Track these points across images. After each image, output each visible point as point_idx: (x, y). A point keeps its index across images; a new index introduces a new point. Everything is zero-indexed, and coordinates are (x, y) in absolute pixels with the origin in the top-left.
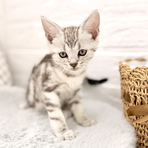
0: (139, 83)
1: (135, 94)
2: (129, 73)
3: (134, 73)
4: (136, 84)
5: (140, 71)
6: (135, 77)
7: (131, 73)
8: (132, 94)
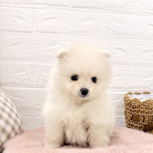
0: (147, 109)
1: (144, 116)
2: (140, 104)
3: (144, 104)
4: (145, 110)
5: (149, 103)
6: (145, 106)
7: (141, 104)
8: (141, 116)
